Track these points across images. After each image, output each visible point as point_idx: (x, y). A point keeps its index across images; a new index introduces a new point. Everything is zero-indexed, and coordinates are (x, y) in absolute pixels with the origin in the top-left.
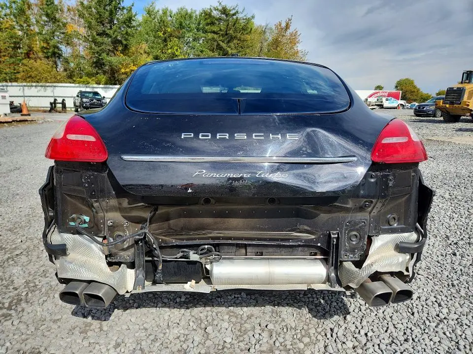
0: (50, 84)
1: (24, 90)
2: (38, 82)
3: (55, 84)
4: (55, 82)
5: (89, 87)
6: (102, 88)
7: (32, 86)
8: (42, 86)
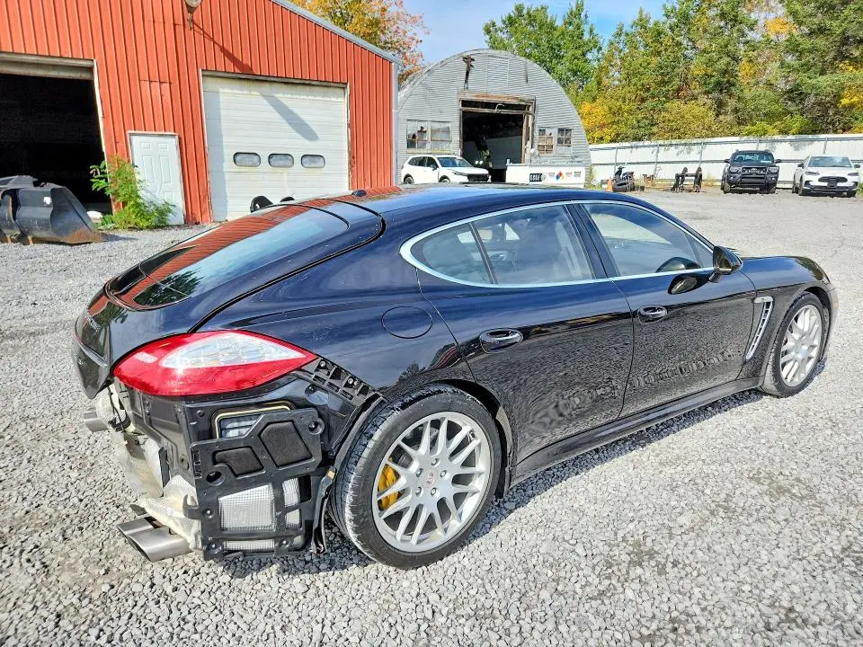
0: (699, 141)
1: (658, 151)
2: (679, 138)
3: (706, 140)
4: (707, 136)
5: (766, 141)
6: (791, 141)
7: (671, 145)
8: (685, 144)
